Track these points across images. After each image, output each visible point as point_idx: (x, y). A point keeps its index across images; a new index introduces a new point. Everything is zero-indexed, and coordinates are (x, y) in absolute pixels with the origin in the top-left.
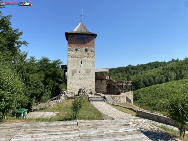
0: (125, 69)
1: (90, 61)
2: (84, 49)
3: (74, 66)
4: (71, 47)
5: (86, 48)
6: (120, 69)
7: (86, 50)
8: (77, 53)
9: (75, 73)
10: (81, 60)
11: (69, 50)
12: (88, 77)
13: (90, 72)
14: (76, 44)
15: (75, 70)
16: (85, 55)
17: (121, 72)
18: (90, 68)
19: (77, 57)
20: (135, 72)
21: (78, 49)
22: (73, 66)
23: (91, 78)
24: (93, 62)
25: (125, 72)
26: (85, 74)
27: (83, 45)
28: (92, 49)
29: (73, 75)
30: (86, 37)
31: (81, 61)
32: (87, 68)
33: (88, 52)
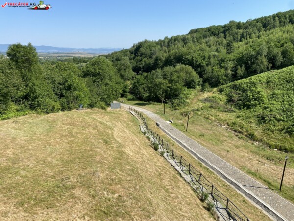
0: (222, 30)
6: (212, 30)
17: (214, 35)
20: (245, 34)
25: (222, 35)
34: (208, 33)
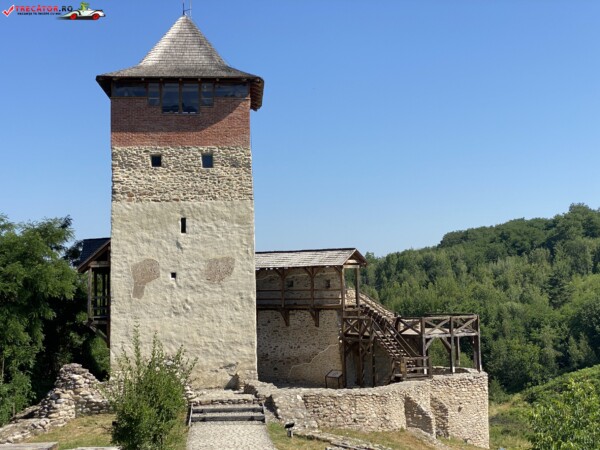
1: (229, 215)
2: (195, 152)
3: (144, 247)
4: (126, 148)
5: (205, 149)
7: (208, 161)
8: (160, 176)
9: (150, 280)
10: (182, 212)
11: (120, 165)
12: (218, 297)
13: (229, 271)
14: (154, 130)
15: (152, 263)
16: (200, 185)
18: (227, 253)
19: (159, 197)
21: (164, 158)
22: (137, 246)
23: (231, 303)
24: (243, 221)
26: (202, 282)
27: (192, 135)
28: (239, 154)
29: (138, 292)
30: (207, 94)
31: (180, 216)
32: (213, 255)
33: (217, 169)
34: (500, 247)
